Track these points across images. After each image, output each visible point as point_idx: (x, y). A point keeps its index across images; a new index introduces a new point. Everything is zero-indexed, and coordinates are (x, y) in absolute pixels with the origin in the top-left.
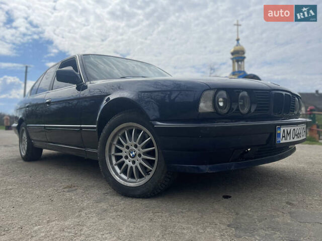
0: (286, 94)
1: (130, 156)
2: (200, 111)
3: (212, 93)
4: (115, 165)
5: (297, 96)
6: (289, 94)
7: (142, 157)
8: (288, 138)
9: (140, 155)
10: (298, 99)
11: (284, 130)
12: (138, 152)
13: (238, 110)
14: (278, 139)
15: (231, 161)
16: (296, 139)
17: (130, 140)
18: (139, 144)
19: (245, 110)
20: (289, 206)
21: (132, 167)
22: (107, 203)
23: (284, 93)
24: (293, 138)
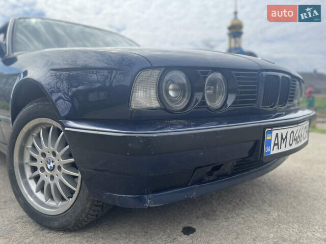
0: (283, 77)
1: (47, 168)
2: (133, 106)
4: (30, 179)
5: (299, 79)
6: (287, 76)
7: (62, 172)
9: (59, 168)
10: (300, 83)
11: (277, 135)
12: (57, 163)
13: (203, 103)
14: (266, 150)
15: (192, 185)
16: (294, 146)
18: (59, 151)
19: (218, 104)
21: (49, 185)
23: (281, 75)
24: (291, 145)
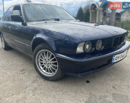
1: (46, 63)
3: (83, 43)
4: (40, 66)
8: (118, 59)
9: (50, 64)
11: (116, 57)
13: (95, 49)
14: (113, 61)
17: (46, 57)
18: (50, 59)
20: (113, 89)
21: (47, 68)
22: (37, 83)
24: (120, 59)
